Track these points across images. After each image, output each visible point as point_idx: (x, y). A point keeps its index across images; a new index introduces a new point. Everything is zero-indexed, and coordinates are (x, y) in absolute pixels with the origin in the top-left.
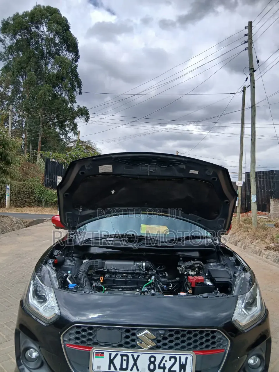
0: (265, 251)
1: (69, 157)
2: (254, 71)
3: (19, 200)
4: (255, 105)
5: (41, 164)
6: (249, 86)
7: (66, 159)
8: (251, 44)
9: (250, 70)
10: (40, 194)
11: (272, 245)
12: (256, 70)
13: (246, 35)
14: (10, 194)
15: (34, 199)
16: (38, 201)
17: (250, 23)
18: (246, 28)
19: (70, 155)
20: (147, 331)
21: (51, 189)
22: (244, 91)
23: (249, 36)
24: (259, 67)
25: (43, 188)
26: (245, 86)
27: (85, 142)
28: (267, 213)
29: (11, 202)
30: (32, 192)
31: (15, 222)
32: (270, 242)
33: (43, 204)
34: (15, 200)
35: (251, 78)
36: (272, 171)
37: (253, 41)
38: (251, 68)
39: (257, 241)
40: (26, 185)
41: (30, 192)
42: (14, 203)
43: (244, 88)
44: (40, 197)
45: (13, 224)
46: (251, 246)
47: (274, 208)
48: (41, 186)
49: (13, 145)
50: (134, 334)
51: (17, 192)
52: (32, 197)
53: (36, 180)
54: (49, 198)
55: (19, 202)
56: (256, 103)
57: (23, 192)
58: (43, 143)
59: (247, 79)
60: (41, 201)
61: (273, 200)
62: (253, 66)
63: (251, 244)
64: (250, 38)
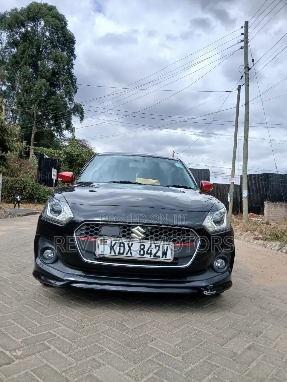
0: (253, 241)
1: (63, 153)
2: (249, 69)
3: (10, 197)
4: (249, 102)
5: (33, 160)
6: (244, 84)
7: (60, 155)
8: (247, 43)
9: (245, 68)
10: (32, 190)
11: (260, 236)
12: (250, 69)
13: (242, 34)
14: (2, 190)
15: (27, 195)
16: (30, 198)
17: (247, 23)
18: (242, 27)
19: (65, 151)
20: (139, 227)
21: (44, 185)
22: (239, 90)
23: (245, 35)
24: (254, 65)
25: (36, 184)
26: (240, 85)
27: (80, 141)
28: (260, 215)
29: (2, 198)
30: (24, 189)
31: (9, 213)
32: (259, 234)
33: (36, 201)
34: (7, 196)
35: (246, 76)
36: (267, 174)
37: (249, 41)
38: (246, 66)
39: (247, 233)
40: (18, 181)
41: (22, 188)
42: (5, 199)
43: (240, 87)
44: (32, 193)
45: (6, 215)
46: (241, 238)
47: (268, 210)
48: (34, 182)
49: (11, 132)
50: (129, 230)
51: (9, 188)
52: (24, 193)
53: (28, 177)
54: (42, 194)
55: (11, 198)
56: (250, 101)
57: (15, 188)
58: (36, 139)
59: (242, 77)
60: (34, 198)
61: (267, 203)
62: (248, 64)
63: (241, 236)
64: (246, 36)
